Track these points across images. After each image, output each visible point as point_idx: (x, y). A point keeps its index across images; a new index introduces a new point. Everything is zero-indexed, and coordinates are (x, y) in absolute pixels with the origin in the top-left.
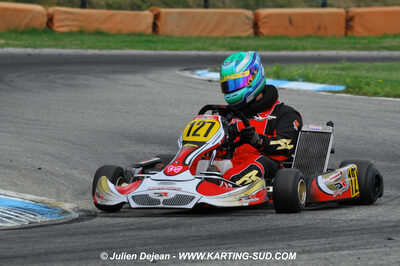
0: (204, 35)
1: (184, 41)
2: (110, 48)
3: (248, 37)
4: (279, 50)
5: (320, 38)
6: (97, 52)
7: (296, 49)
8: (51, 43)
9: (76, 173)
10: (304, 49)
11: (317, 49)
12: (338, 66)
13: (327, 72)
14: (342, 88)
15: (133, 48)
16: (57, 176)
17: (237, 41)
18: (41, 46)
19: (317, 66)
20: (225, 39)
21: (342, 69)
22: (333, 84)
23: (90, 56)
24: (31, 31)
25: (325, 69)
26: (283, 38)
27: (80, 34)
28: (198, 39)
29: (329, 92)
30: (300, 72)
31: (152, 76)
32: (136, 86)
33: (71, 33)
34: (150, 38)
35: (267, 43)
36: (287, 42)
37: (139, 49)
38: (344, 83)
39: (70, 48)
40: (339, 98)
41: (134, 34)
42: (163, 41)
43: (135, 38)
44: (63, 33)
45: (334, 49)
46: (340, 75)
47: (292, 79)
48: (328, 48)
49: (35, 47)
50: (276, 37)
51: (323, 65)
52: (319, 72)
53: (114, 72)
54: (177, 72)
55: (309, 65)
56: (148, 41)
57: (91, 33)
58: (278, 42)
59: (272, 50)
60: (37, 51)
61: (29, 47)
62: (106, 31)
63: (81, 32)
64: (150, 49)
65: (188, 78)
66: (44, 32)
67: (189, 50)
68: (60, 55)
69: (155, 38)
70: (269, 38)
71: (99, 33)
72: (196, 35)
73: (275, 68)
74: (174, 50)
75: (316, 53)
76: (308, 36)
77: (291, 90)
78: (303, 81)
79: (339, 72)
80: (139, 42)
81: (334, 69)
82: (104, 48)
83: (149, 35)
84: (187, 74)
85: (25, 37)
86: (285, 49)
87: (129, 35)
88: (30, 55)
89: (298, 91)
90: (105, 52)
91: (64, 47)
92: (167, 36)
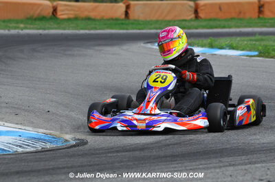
0: (160, 19)
1: (147, 24)
2: (96, 29)
3: (191, 20)
4: (212, 28)
5: (240, 19)
6: (87, 32)
7: (224, 27)
8: (55, 26)
9: (73, 114)
10: (230, 27)
11: (238, 27)
12: (253, 38)
13: (246, 42)
14: (256, 53)
15: (112, 29)
16: (60, 116)
17: (183, 23)
18: (49, 28)
19: (239, 38)
20: (175, 21)
21: (256, 41)
22: (250, 50)
23: (83, 35)
24: (42, 18)
25: (245, 41)
26: (215, 20)
27: (75, 19)
28: (157, 21)
29: (247, 56)
30: (227, 43)
31: (125, 47)
32: (113, 54)
33: (69, 19)
34: (123, 22)
35: (204, 23)
36: (218, 23)
37: (116, 29)
38: (258, 50)
39: (69, 29)
40: (254, 60)
41: (112, 19)
42: (132, 24)
43: (113, 22)
44: (64, 19)
45: (251, 27)
46: (255, 44)
47: (221, 48)
48: (245, 27)
49: (44, 29)
50: (210, 20)
51: (243, 38)
52: (240, 43)
53: (100, 45)
54: (142, 45)
55: (234, 38)
56: (122, 24)
57: (83, 19)
58: (212, 23)
59: (208, 28)
60: (46, 32)
61: (40, 29)
62: (93, 17)
63: (76, 18)
64: (123, 29)
65: (150, 48)
66: (51, 18)
67: (150, 29)
68: (62, 34)
69: (127, 22)
70: (206, 20)
71: (88, 19)
72: (154, 19)
73: (209, 40)
74: (139, 29)
75: (238, 30)
76: (232, 19)
77: (221, 55)
78: (230, 49)
79: (254, 42)
80: (116, 24)
81: (251, 40)
82: (92, 29)
83: (122, 20)
84: (149, 45)
85: (37, 22)
86: (216, 27)
87: (109, 20)
88: (41, 34)
89: (226, 56)
90: (92, 32)
91: (64, 29)
92: (135, 20)
